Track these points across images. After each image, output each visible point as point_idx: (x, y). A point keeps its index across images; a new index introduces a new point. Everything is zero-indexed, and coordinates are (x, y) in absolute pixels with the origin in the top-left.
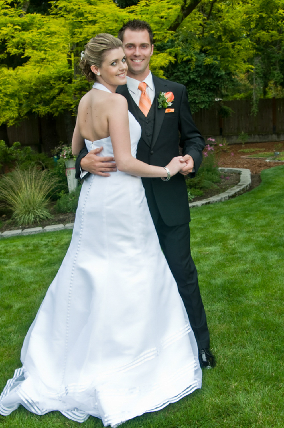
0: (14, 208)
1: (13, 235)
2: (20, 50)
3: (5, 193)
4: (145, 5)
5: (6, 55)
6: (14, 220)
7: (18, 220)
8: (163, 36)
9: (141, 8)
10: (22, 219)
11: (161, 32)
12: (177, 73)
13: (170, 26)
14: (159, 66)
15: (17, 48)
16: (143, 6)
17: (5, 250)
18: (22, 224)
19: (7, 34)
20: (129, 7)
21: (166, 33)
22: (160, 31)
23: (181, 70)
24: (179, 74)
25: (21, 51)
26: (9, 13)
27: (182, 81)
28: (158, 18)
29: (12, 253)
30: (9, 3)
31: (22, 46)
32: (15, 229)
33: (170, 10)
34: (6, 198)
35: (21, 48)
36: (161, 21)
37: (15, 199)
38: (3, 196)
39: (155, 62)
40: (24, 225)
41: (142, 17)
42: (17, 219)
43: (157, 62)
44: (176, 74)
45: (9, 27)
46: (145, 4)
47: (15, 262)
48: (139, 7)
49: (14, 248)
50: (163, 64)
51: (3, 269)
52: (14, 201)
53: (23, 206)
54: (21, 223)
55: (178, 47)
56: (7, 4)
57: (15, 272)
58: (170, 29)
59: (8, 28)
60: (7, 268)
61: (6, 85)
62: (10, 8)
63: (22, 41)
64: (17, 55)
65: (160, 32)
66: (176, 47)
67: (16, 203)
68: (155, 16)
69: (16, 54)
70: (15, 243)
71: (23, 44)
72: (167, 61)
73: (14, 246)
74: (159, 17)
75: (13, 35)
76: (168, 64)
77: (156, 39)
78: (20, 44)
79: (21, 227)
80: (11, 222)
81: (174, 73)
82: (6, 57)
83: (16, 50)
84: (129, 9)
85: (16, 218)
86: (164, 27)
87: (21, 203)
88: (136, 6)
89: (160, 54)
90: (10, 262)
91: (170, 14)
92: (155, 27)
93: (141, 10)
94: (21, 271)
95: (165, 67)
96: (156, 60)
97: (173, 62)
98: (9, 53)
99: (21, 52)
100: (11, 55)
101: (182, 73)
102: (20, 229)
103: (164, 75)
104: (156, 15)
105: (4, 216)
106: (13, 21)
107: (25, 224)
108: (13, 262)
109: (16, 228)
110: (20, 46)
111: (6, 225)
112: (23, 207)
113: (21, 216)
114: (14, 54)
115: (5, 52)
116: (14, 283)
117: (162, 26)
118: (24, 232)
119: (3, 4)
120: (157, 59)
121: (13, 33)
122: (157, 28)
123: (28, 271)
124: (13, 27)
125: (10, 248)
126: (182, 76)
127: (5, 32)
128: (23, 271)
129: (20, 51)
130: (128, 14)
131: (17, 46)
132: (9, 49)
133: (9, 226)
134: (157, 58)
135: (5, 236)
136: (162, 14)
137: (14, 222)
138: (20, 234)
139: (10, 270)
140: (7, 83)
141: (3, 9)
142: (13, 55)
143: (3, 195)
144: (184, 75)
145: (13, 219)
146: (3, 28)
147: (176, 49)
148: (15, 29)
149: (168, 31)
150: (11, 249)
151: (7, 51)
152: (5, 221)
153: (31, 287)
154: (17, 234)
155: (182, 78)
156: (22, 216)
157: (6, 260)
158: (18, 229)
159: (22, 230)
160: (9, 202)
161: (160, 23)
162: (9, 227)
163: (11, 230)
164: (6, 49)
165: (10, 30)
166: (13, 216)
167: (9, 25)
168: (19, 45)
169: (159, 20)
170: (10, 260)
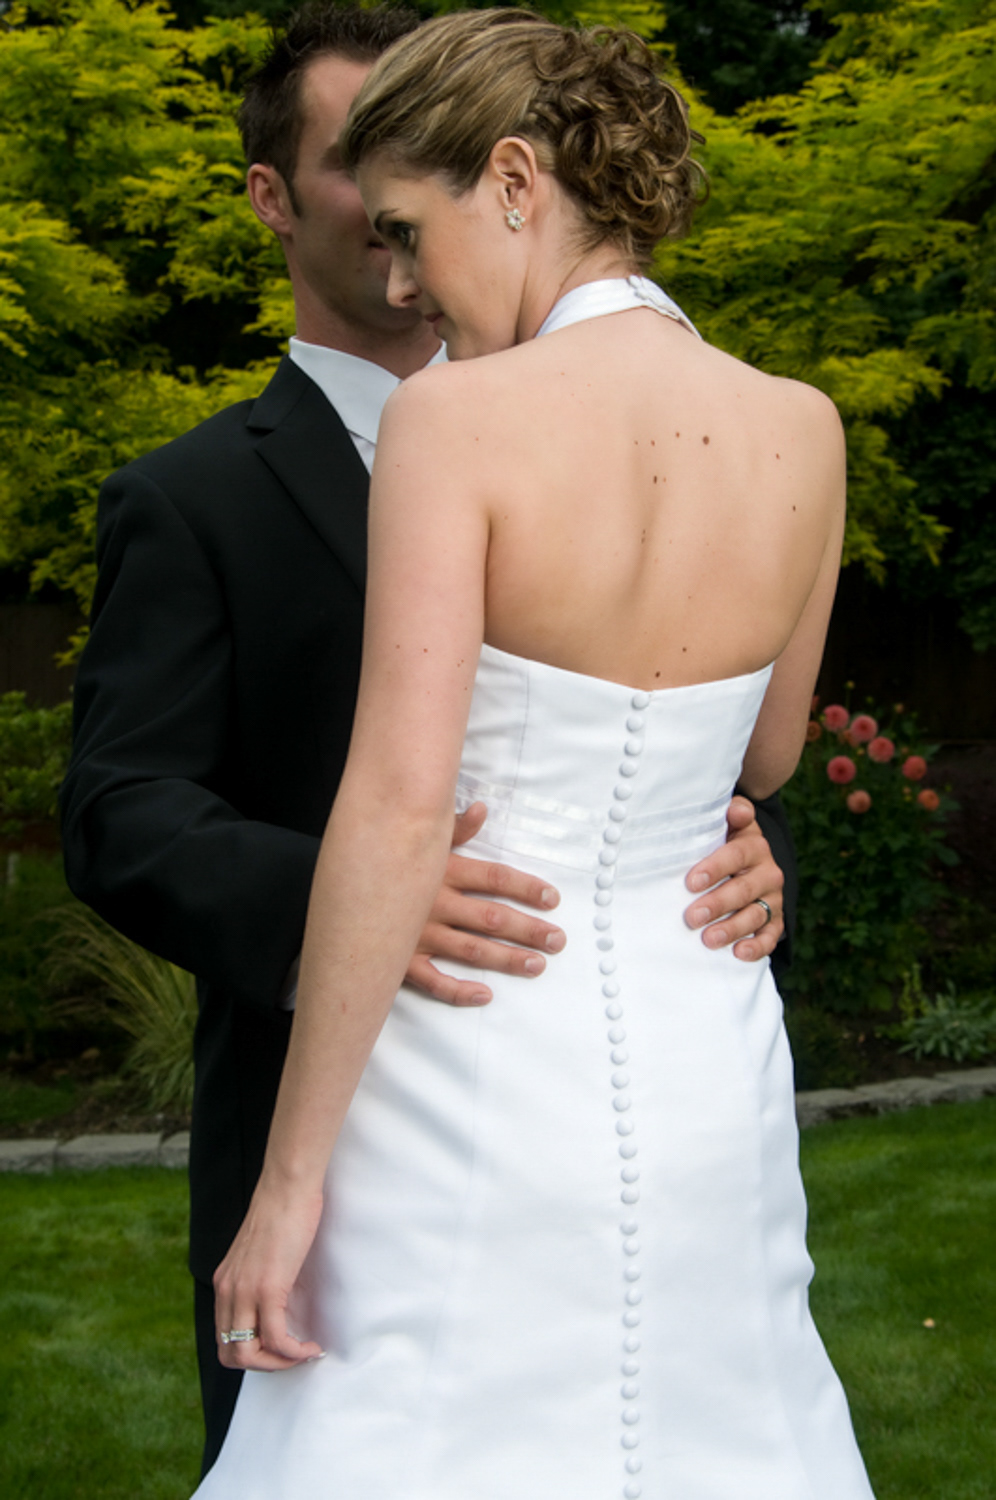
0: (140, 1023)
1: (117, 1156)
2: (229, 275)
3: (100, 947)
4: (835, 98)
5: (167, 301)
6: (131, 1083)
7: (152, 1083)
8: (917, 243)
9: (817, 110)
10: (173, 1079)
11: (911, 226)
12: (942, 446)
13: (950, 198)
14: (870, 405)
15: (219, 269)
16: (827, 101)
17: (61, 1241)
18: (170, 1104)
19: (173, 202)
20: (758, 103)
21: (931, 230)
22: (904, 221)
23: (966, 434)
24: (952, 451)
25: (236, 280)
26: (194, 104)
27: (967, 486)
28: (895, 163)
29: (90, 1264)
30: (200, 63)
31: (240, 259)
32: (128, 1131)
33: (956, 127)
34: (106, 970)
35: (234, 266)
36: (906, 176)
37: (145, 980)
38: (93, 962)
39: (853, 390)
40: (178, 1112)
41: (814, 155)
42: (147, 1076)
43: (862, 389)
44: (937, 453)
45: (184, 166)
46: (839, 91)
47: (91, 1320)
48: (809, 105)
49: (104, 1235)
50: (886, 398)
51: (22, 1356)
52: (142, 990)
53: (183, 1015)
54: (164, 1100)
55: (976, 311)
56: (188, 65)
57: (83, 1381)
58: (953, 212)
59: (181, 172)
60: (45, 1347)
61: (151, 436)
62: (198, 83)
63: (242, 233)
64: (216, 300)
65: (900, 226)
66: (968, 310)
67: (149, 997)
68: (878, 153)
69: (208, 298)
70: (113, 1206)
71: (249, 252)
72: (906, 386)
73: (109, 1220)
74: (897, 156)
75: (202, 205)
76: (910, 399)
77: (881, 255)
78: (233, 248)
79: (160, 1116)
80: (119, 1089)
81: (931, 447)
82: (163, 311)
83: (214, 276)
84: (761, 110)
85: (144, 1070)
86: (922, 203)
87: (176, 1001)
88: (794, 100)
89: (876, 355)
90: (68, 1313)
91: (956, 142)
92: (878, 201)
93: (816, 117)
94: (113, 1374)
95: (898, 414)
96: (858, 382)
97: (935, 391)
98: (176, 289)
99: (233, 287)
100: (188, 297)
101: (967, 451)
102: (157, 1129)
103: (886, 453)
104: (885, 148)
105: (92, 1053)
106: (213, 143)
107: (183, 1107)
108: (84, 1316)
109: (139, 1121)
110: (229, 260)
111: (91, 1100)
112: (180, 1023)
113: (166, 1063)
114: (201, 294)
115: (161, 281)
116: (65, 1447)
117: (910, 201)
118: (171, 1150)
119: (167, 66)
120: (862, 376)
121: (204, 196)
122: (888, 205)
123: (151, 1379)
124: (205, 168)
125: (86, 1230)
126: (969, 464)
127: (164, 190)
128: (123, 1377)
129: (227, 282)
130: (749, 139)
131: (217, 257)
132: (176, 268)
133: (107, 1108)
134: (863, 369)
135: (74, 1162)
136: (915, 145)
137: (132, 1092)
138: (148, 1154)
139: (59, 1364)
140: (157, 427)
141: (167, 84)
142: (193, 302)
143: (93, 955)
144: (976, 460)
145: (127, 1077)
146: (158, 171)
147: (969, 317)
148: (218, 179)
149: (942, 223)
150: (90, 1239)
151: (172, 277)
152: (90, 1079)
153: (149, 1486)
154: (135, 1154)
155: (964, 473)
156: (172, 1066)
157: (49, 1302)
158: (147, 1128)
159: (165, 1138)
160: (118, 993)
161: (901, 187)
162: (104, 1117)
163: (111, 1128)
164: (165, 270)
165: (193, 182)
166: (130, 1063)
167: (188, 156)
168: (225, 253)
169: (899, 171)
170: (74, 1305)
